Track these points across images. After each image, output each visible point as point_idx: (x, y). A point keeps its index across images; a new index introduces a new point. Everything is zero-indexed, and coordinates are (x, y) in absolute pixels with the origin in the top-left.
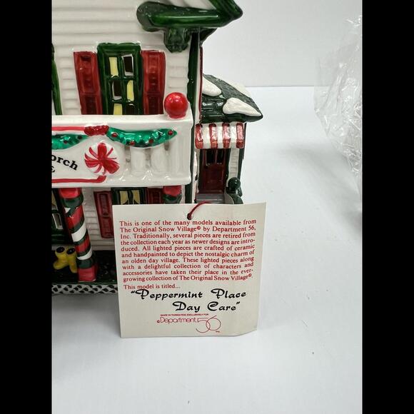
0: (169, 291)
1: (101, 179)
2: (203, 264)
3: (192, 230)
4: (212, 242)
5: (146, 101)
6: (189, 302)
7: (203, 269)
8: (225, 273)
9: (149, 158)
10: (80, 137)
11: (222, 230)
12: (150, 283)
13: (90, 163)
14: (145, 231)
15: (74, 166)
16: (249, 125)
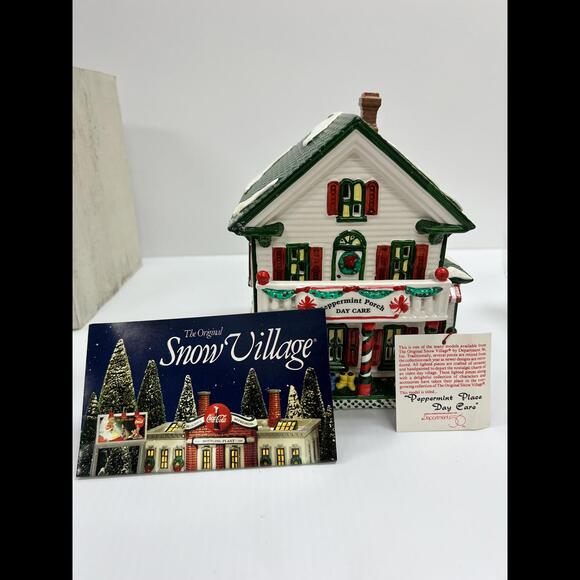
0: (430, 396)
1: (396, 316)
2: (453, 375)
3: (446, 351)
4: (459, 359)
5: (415, 271)
6: (444, 403)
7: (453, 379)
8: (467, 381)
9: (423, 303)
10: (391, 292)
11: (465, 351)
12: (417, 389)
13: (392, 306)
14: (415, 352)
15: (382, 309)
16: (462, 285)
